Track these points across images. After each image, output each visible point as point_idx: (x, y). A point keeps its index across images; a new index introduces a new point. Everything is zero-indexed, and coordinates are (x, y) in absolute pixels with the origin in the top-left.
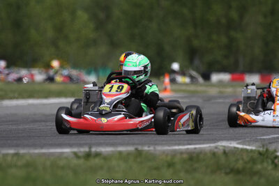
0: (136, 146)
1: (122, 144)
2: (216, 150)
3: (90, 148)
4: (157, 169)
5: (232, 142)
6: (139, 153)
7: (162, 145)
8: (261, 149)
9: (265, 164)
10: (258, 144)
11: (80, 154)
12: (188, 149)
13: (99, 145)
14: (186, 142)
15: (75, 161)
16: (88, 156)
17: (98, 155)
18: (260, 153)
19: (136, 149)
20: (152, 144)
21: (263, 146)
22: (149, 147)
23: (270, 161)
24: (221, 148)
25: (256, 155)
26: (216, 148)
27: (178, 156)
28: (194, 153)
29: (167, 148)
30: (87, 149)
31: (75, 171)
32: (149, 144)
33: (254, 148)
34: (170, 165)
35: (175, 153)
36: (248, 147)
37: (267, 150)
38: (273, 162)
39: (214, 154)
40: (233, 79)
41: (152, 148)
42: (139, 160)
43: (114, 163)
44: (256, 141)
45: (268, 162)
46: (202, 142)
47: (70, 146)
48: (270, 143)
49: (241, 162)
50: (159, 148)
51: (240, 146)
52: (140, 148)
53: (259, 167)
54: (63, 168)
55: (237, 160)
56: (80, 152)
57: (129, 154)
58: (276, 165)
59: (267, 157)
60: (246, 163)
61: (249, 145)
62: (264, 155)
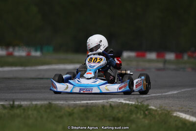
2: (107, 104)
4: (61, 117)
5: (120, 99)
6: (50, 105)
9: (139, 115)
11: (6, 106)
12: (87, 103)
16: (12, 107)
17: (20, 106)
23: (142, 112)
25: (133, 108)
27: (77, 108)
30: (11, 103)
34: (71, 114)
38: (144, 113)
39: (103, 106)
40: (138, 56)
42: (48, 110)
43: (30, 112)
49: (122, 113)
53: (134, 116)
55: (119, 112)
57: (42, 106)
58: (146, 115)
59: (141, 110)
60: (125, 113)
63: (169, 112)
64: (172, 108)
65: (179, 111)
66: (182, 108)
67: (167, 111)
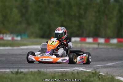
0: (38, 69)
1: (32, 68)
2: (73, 71)
3: (18, 70)
5: (80, 68)
6: (40, 72)
7: (50, 68)
8: (93, 71)
9: (95, 78)
10: (92, 69)
11: (14, 72)
12: (61, 70)
13: (22, 68)
14: (60, 68)
15: (11, 75)
16: (17, 73)
17: (21, 72)
18: (93, 73)
19: (38, 70)
20: (45, 68)
21: (94, 70)
22: (44, 69)
24: (76, 70)
25: (91, 74)
26: (74, 70)
27: (57, 74)
28: (64, 72)
29: (52, 70)
30: (17, 70)
31: (11, 80)
32: (44, 68)
33: (90, 71)
34: (53, 78)
35: (56, 72)
36: (87, 70)
37: (96, 72)
38: (98, 77)
39: (73, 73)
40: (81, 40)
41: (45, 70)
42: (39, 75)
43: (28, 76)
44: (91, 67)
45: (96, 77)
46: (67, 67)
47: (9, 68)
48: (97, 69)
49: (84, 77)
50: (48, 70)
51: (84, 70)
52: (40, 70)
53: (92, 79)
54: (6, 78)
55: (83, 76)
56: (14, 71)
57: (35, 72)
58: (100, 79)
59: (96, 75)
60: (86, 77)
61: (88, 70)
62: (95, 74)
63: (113, 76)
64: (114, 74)
65: (119, 76)
66: (120, 74)
67: (112, 76)
